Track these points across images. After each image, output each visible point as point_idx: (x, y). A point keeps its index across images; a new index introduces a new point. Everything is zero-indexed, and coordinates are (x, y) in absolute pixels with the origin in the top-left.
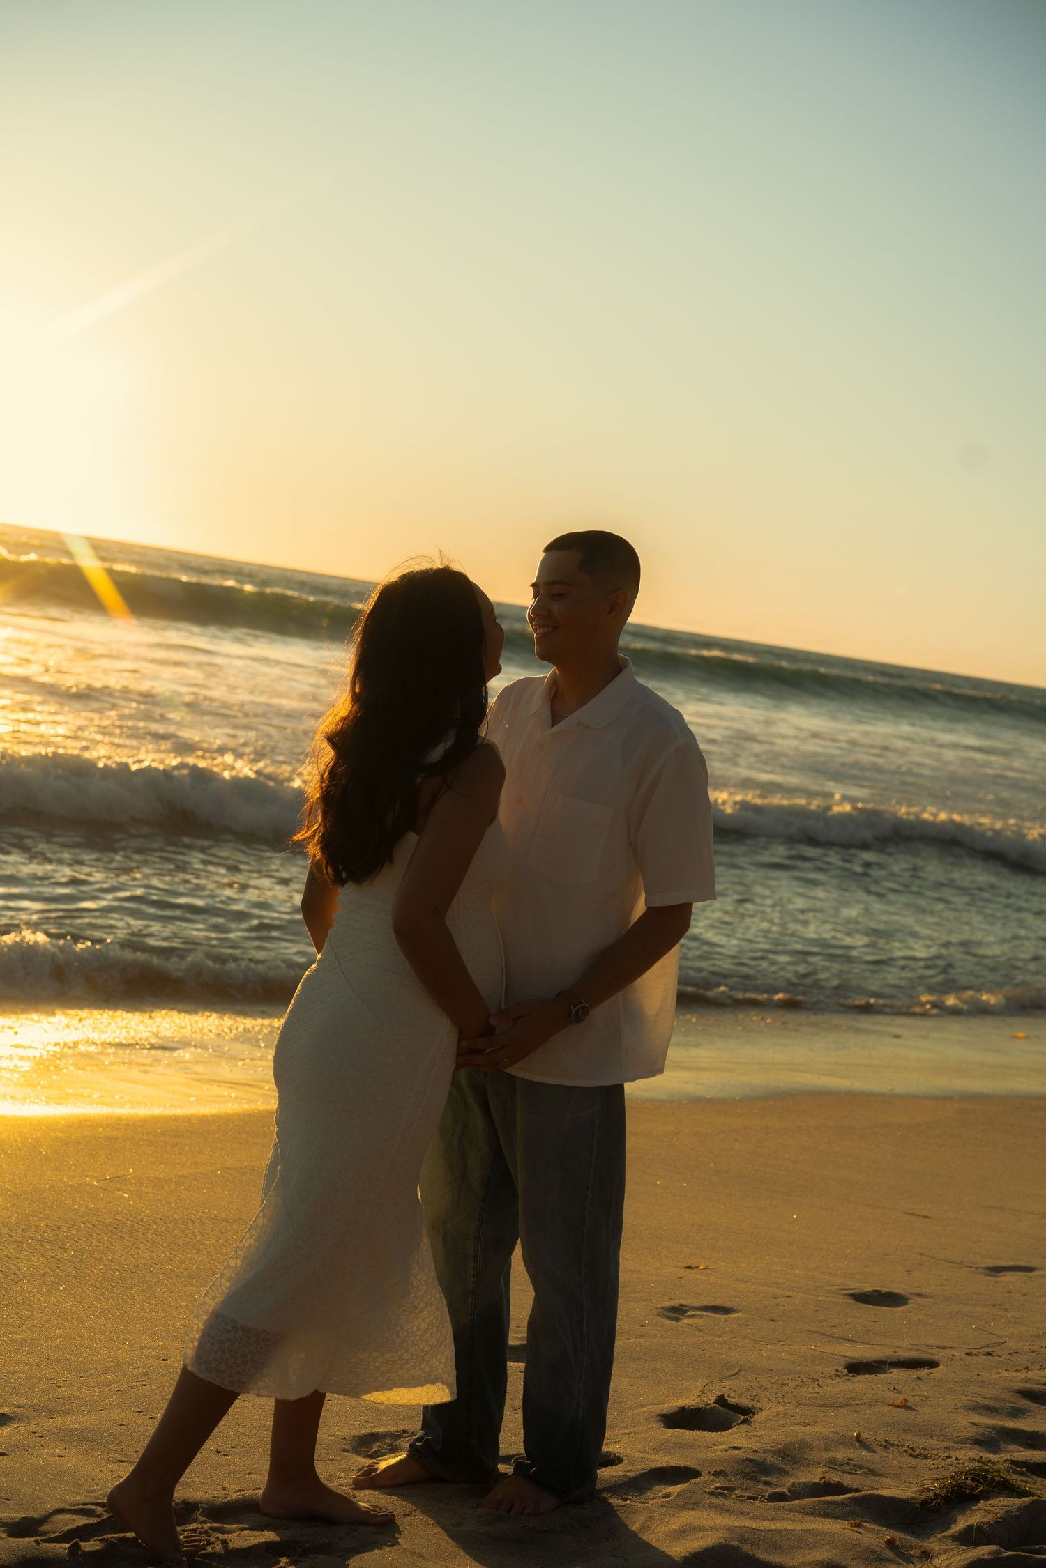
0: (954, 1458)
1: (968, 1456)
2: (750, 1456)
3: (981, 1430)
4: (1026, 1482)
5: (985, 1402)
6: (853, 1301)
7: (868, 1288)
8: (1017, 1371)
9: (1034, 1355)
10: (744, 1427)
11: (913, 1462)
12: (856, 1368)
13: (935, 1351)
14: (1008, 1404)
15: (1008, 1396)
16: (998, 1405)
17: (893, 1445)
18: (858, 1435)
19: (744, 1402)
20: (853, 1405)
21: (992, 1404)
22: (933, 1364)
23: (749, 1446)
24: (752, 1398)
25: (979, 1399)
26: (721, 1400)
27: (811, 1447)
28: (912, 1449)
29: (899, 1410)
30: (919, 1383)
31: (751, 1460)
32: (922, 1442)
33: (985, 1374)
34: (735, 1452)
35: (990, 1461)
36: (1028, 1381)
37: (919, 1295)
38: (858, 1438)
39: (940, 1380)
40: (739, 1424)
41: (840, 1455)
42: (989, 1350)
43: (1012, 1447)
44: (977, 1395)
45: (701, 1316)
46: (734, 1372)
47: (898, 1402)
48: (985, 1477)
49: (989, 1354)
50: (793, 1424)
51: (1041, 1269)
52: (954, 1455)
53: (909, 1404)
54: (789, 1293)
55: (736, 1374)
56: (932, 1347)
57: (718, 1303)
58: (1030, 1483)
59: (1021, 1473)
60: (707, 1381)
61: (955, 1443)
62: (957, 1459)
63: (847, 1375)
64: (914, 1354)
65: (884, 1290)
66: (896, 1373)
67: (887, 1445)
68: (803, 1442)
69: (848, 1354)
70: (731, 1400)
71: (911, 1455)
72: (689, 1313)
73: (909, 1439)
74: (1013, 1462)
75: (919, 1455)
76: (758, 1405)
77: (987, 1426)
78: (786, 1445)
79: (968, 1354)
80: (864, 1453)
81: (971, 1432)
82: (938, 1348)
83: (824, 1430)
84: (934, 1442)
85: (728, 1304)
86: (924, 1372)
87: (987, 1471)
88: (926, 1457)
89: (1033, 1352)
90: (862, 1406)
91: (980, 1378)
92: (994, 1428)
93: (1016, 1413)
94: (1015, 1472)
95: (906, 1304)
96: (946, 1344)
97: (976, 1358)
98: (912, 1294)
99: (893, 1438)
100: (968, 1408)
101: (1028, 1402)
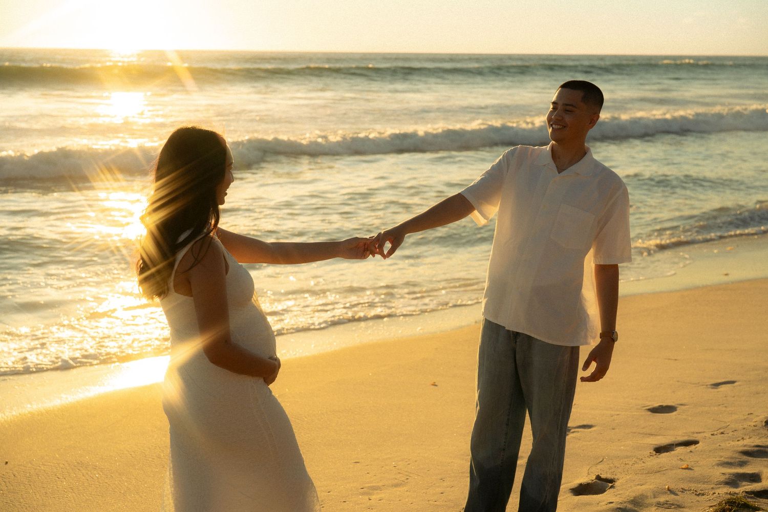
0: (717, 493)
1: (724, 492)
2: (619, 506)
3: (727, 476)
4: (755, 502)
5: (726, 460)
6: (649, 413)
7: (656, 405)
8: (738, 441)
9: (745, 430)
10: (612, 490)
11: (698, 498)
12: (659, 450)
13: (695, 435)
14: (737, 460)
15: (737, 455)
16: (732, 461)
17: (686, 490)
18: (668, 488)
19: (609, 476)
20: (662, 471)
21: (729, 461)
22: (695, 442)
23: (617, 501)
24: (612, 473)
25: (722, 459)
26: (598, 477)
27: (647, 497)
28: (696, 491)
29: (684, 471)
30: (691, 454)
31: (620, 508)
32: (700, 487)
33: (723, 445)
34: (612, 505)
35: (735, 493)
36: (745, 446)
37: (682, 405)
38: (669, 489)
39: (701, 451)
40: (609, 489)
41: (662, 499)
42: (722, 431)
43: (744, 483)
44: (721, 457)
45: (578, 432)
46: (601, 460)
47: (684, 467)
48: (735, 502)
49: (722, 433)
50: (635, 485)
51: (739, 381)
52: (717, 491)
53: (690, 467)
54: (618, 413)
55: (601, 461)
56: (693, 433)
57: (585, 423)
58: (757, 502)
59: (751, 498)
60: (588, 467)
61: (716, 485)
62: (719, 494)
63: (655, 455)
64: (686, 438)
65: (664, 404)
66: (680, 450)
67: (683, 490)
68: (642, 495)
69: (654, 443)
70: (603, 476)
71: (696, 494)
72: (572, 431)
73: (693, 486)
74: (746, 492)
75: (700, 494)
76: (616, 477)
77: (730, 474)
78: (635, 497)
79: (712, 435)
80: (673, 496)
81: (723, 478)
82: (697, 433)
83: (651, 487)
84: (705, 486)
85: (589, 423)
86: (693, 447)
87: (735, 499)
88: (703, 495)
89: (744, 429)
90: (667, 471)
91: (721, 447)
92: (734, 475)
93: (742, 464)
94: (748, 497)
95: (676, 410)
96: (700, 431)
97: (716, 436)
98: (678, 404)
99: (686, 486)
100: (718, 465)
101: (747, 457)
